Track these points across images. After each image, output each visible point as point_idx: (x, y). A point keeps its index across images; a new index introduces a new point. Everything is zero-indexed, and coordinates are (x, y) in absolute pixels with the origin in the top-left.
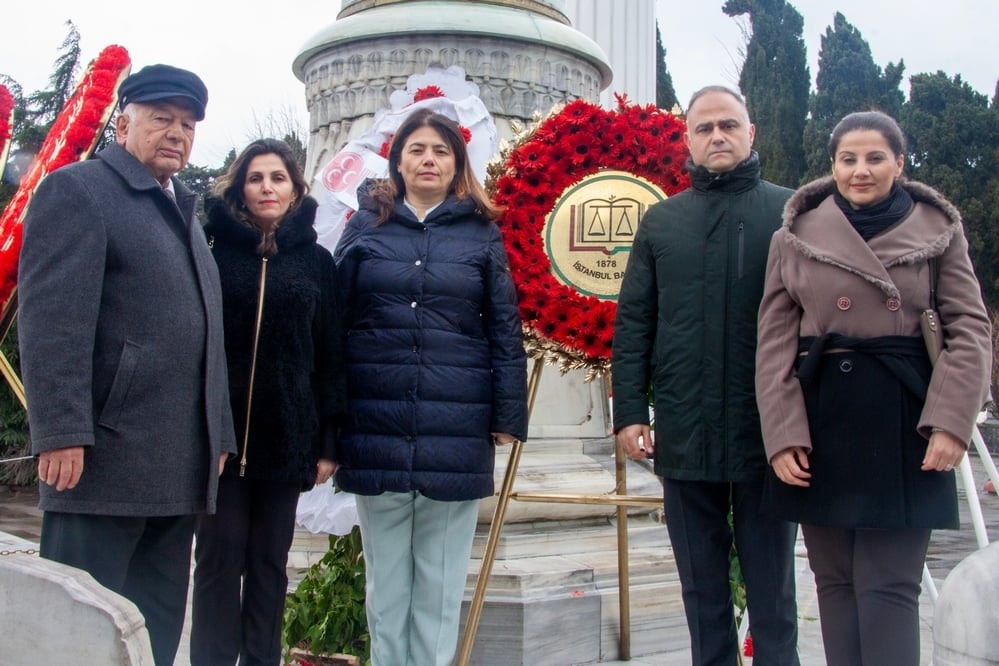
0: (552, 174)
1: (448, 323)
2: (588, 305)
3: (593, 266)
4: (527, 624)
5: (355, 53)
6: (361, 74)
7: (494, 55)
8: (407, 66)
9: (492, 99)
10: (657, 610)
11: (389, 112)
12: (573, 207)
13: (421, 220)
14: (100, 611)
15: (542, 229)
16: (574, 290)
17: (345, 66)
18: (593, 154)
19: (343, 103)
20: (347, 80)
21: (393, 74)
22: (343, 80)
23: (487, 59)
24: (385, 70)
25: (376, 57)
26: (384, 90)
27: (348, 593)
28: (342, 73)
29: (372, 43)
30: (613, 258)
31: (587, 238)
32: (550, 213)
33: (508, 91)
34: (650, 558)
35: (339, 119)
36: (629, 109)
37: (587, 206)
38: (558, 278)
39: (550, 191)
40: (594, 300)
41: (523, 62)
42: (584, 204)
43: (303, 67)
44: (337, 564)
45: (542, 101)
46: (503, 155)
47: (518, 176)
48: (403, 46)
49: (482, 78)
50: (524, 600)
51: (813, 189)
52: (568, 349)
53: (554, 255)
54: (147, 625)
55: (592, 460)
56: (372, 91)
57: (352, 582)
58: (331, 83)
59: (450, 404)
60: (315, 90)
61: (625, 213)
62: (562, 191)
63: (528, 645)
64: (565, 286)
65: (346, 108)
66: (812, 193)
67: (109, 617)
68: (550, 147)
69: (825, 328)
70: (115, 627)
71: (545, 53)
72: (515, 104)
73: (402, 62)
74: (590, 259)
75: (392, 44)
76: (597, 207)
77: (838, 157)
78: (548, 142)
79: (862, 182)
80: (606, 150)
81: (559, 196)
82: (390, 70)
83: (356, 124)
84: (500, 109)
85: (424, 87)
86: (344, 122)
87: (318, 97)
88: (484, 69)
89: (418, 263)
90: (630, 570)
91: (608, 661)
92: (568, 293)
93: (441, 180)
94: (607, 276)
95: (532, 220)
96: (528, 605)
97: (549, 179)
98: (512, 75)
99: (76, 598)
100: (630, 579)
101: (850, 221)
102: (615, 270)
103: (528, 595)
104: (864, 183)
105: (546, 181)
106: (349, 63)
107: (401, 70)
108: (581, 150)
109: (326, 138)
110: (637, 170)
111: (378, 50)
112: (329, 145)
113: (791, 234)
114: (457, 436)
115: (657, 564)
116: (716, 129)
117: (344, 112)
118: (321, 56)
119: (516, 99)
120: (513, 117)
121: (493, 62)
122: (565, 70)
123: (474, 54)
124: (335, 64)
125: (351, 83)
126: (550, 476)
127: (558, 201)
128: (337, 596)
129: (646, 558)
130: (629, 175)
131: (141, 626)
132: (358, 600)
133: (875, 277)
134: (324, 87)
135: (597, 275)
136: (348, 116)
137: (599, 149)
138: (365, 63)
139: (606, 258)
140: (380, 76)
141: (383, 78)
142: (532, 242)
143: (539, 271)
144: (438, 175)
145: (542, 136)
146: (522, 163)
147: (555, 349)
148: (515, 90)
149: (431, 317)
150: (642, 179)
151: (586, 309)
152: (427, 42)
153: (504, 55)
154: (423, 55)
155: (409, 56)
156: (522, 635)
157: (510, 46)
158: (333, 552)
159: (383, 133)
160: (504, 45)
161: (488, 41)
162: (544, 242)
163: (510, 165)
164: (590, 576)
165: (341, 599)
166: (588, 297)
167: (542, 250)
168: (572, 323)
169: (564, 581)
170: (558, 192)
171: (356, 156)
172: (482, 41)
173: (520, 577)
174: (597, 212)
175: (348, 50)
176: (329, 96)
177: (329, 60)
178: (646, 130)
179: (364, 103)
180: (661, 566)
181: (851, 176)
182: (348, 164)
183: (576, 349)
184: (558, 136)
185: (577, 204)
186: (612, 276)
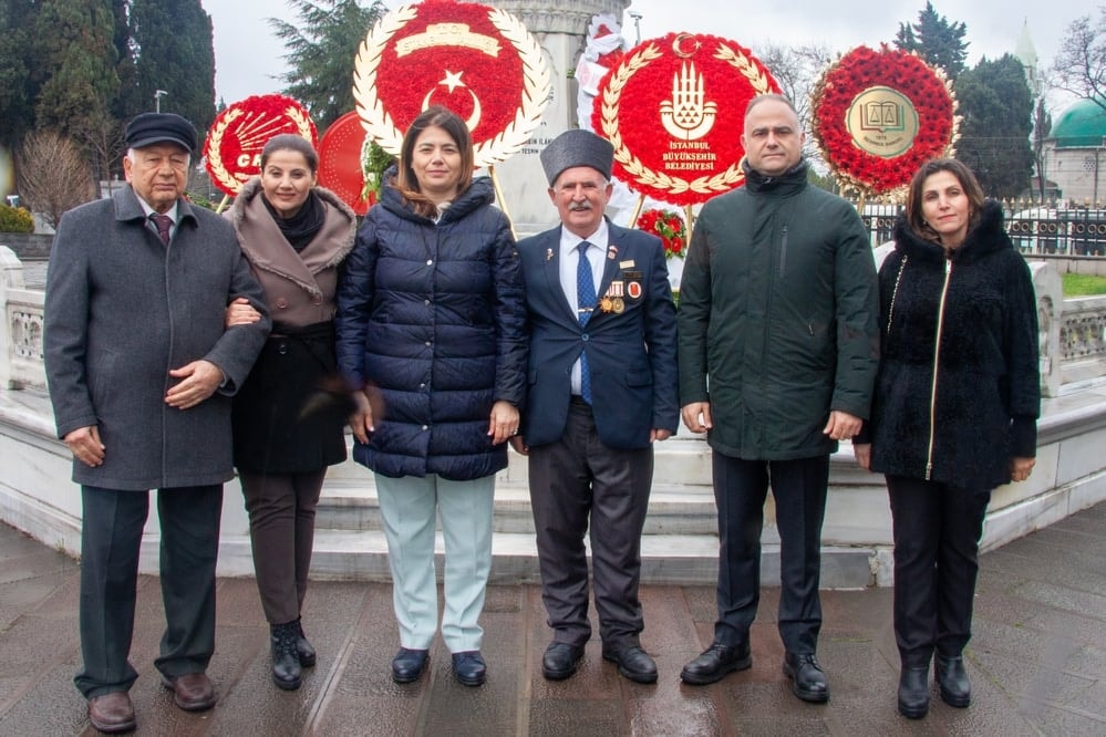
0: (850, 87)
3: (874, 139)
12: (861, 106)
15: (845, 118)
16: (866, 152)
18: (871, 76)
30: (884, 134)
31: (870, 123)
32: (849, 109)
36: (890, 52)
37: (869, 105)
38: (856, 145)
39: (849, 96)
42: (867, 104)
47: (832, 88)
53: (853, 132)
61: (889, 109)
64: (860, 150)
68: (849, 72)
74: (872, 135)
76: (874, 106)
79: (286, 193)
80: (878, 75)
89: (430, 263)
94: (882, 145)
95: (840, 112)
97: (849, 90)
102: (886, 141)
110: (895, 87)
116: (771, 134)
127: (853, 102)
130: (890, 89)
135: (877, 144)
137: (875, 74)
139: (880, 134)
142: (840, 124)
146: (834, 80)
150: (897, 91)
162: (847, 125)
163: (828, 81)
166: (873, 156)
167: (846, 129)
168: (869, 170)
170: (853, 97)
174: (874, 109)
181: (277, 187)
184: (855, 66)
185: (863, 104)
186: (884, 144)
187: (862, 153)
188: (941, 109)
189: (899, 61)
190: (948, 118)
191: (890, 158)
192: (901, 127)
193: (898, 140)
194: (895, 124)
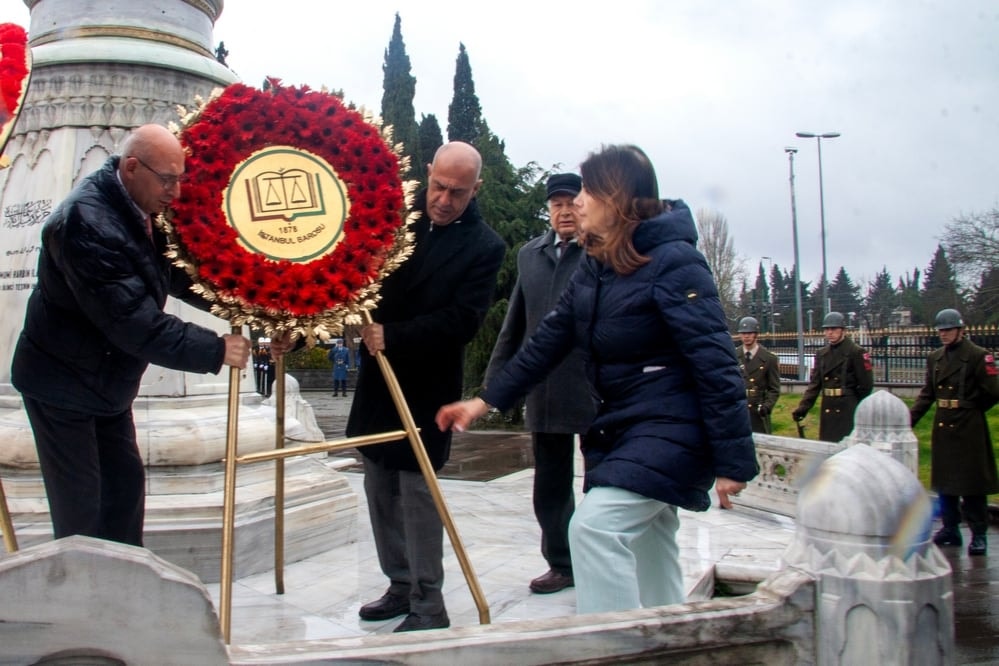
0: (225, 152)
2: (281, 269)
5: (58, 74)
6: (62, 92)
12: (247, 181)
15: (221, 203)
16: (263, 256)
17: (48, 85)
18: (259, 131)
19: (43, 115)
20: (48, 96)
21: (93, 94)
23: (171, 87)
24: (85, 90)
25: (77, 78)
28: (43, 90)
29: (74, 67)
30: (293, 224)
31: (265, 208)
32: (227, 189)
35: (38, 129)
37: (260, 178)
38: (246, 247)
39: (224, 167)
40: (286, 265)
42: (257, 177)
47: (194, 155)
52: (273, 311)
53: (238, 227)
56: (72, 107)
58: (32, 98)
61: (296, 183)
62: (234, 167)
64: (254, 255)
65: (45, 119)
68: (218, 127)
73: (101, 84)
74: (271, 227)
76: (270, 179)
78: (216, 122)
80: (270, 126)
81: (232, 171)
83: (55, 135)
86: (43, 132)
88: (168, 95)
94: (291, 241)
95: (212, 195)
97: (222, 155)
102: (297, 234)
105: (221, 158)
106: (51, 81)
107: (100, 91)
108: (247, 128)
109: (22, 144)
110: (300, 143)
111: (81, 73)
112: (25, 150)
117: (44, 123)
123: (161, 83)
125: (52, 99)
127: (232, 176)
135: (282, 241)
136: (48, 126)
137: (264, 127)
138: (67, 83)
139: (286, 224)
140: (80, 95)
141: (83, 97)
143: (228, 242)
146: (195, 143)
147: (257, 313)
154: (119, 80)
155: (107, 80)
161: (172, 73)
162: (226, 214)
166: (278, 262)
167: (225, 222)
168: (273, 287)
170: (230, 168)
174: (270, 184)
175: (51, 72)
178: (304, 107)
179: (64, 116)
184: (225, 116)
185: (250, 178)
186: (295, 240)
187: (258, 259)
188: (380, 171)
189: (300, 102)
190: (393, 185)
191: (308, 262)
192: (319, 209)
193: (318, 230)
194: (309, 204)
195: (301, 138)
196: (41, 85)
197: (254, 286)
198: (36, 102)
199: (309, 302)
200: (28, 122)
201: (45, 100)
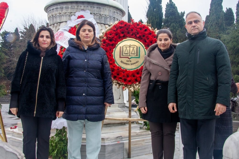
0: (115, 39)
1: (93, 76)
2: (124, 71)
3: (125, 62)
4: (106, 150)
5: (62, 6)
6: (63, 11)
7: (97, 8)
8: (75, 10)
9: (97, 19)
10: (137, 146)
11: (71, 21)
12: (120, 47)
13: (86, 49)
14: (14, 153)
15: (113, 52)
16: (121, 68)
17: (59, 9)
18: (125, 34)
19: (58, 18)
20: (59, 13)
21: (72, 12)
22: (58, 13)
23: (95, 9)
24: (70, 11)
25: (67, 7)
26: (69, 16)
27: (62, 143)
28: (58, 11)
29: (66, 4)
30: (130, 60)
31: (124, 55)
32: (115, 48)
33: (101, 17)
34: (135, 133)
35: (57, 23)
36: (134, 23)
38: (117, 65)
39: (115, 43)
40: (126, 70)
41: (104, 10)
42: (123, 46)
43: (47, 9)
44: (59, 136)
45: (109, 20)
46: (103, 33)
47: (107, 39)
48: (74, 5)
49: (94, 13)
50: (106, 144)
51: (153, 46)
52: (119, 82)
53: (116, 59)
54: (25, 156)
55: (121, 109)
56: (66, 16)
57: (63, 141)
58: (55, 13)
59: (94, 97)
60: (51, 15)
61: (133, 49)
62: (118, 43)
63: (107, 155)
64: (119, 67)
65: (59, 20)
66: (153, 47)
67: (16, 155)
68: (115, 32)
69: (156, 79)
70: (18, 157)
71: (110, 8)
72: (102, 20)
74: (124, 60)
75: (71, 4)
76: (126, 47)
77: (158, 39)
78: (114, 31)
79: (163, 45)
80: (129, 33)
81: (117, 44)
82: (71, 10)
83: (62, 24)
84: (99, 21)
85: (80, 15)
86: (58, 23)
87: (51, 16)
88: (95, 11)
89: (86, 60)
90: (131, 136)
91: (126, 158)
92: (119, 68)
93: (90, 38)
94: (129, 64)
95: (110, 50)
96: (107, 145)
97: (115, 40)
98: (102, 13)
99: (7, 150)
100: (131, 138)
101: (161, 54)
102: (131, 63)
103: (107, 143)
104: (164, 45)
105: (114, 40)
106: (60, 8)
107: (74, 11)
108: (123, 33)
109: (53, 27)
110: (136, 38)
111: (68, 5)
112: (54, 29)
113: (148, 57)
114: (96, 105)
115: (137, 134)
116: (193, 23)
117: (58, 21)
118: (52, 6)
119: (103, 19)
120: (102, 23)
121: (97, 10)
122: (114, 12)
123: (92, 7)
124: (56, 8)
125: (60, 13)
126: (111, 113)
127: (117, 45)
128: (59, 145)
129: (134, 133)
130: (134, 39)
131: (24, 157)
132: (64, 145)
133: (167, 68)
134: (53, 14)
135: (127, 64)
136: (60, 22)
137: (127, 33)
138: (64, 9)
139: (129, 60)
140: (68, 12)
142: (110, 55)
143: (112, 63)
144: (89, 37)
145: (113, 29)
146: (108, 36)
147: (116, 82)
148: (102, 17)
149: (89, 74)
150: (137, 40)
151: (124, 72)
152: (80, 4)
153: (100, 8)
154: (79, 7)
155: (76, 7)
156: (105, 153)
157: (101, 6)
158: (57, 133)
159: (70, 27)
160: (100, 5)
161: (96, 4)
162: (113, 55)
163: (105, 36)
164: (121, 138)
165: (60, 145)
166: (124, 69)
167: (113, 57)
169: (115, 139)
170: (116, 43)
171: (62, 32)
172: (94, 4)
173: (105, 139)
174: (126, 48)
175: (60, 5)
176: (54, 16)
177: (55, 7)
178: (139, 28)
179: (64, 19)
180: (138, 135)
181: (161, 44)
182: (60, 34)
183: (122, 82)
186: (130, 64)
191: (132, 70)
192: (138, 57)
193: (137, 62)
194: (136, 55)
195: (136, 37)
196: (57, 9)
197: (116, 75)
198: (56, 14)
199: (130, 81)
200: (54, 20)
201: (58, 14)
